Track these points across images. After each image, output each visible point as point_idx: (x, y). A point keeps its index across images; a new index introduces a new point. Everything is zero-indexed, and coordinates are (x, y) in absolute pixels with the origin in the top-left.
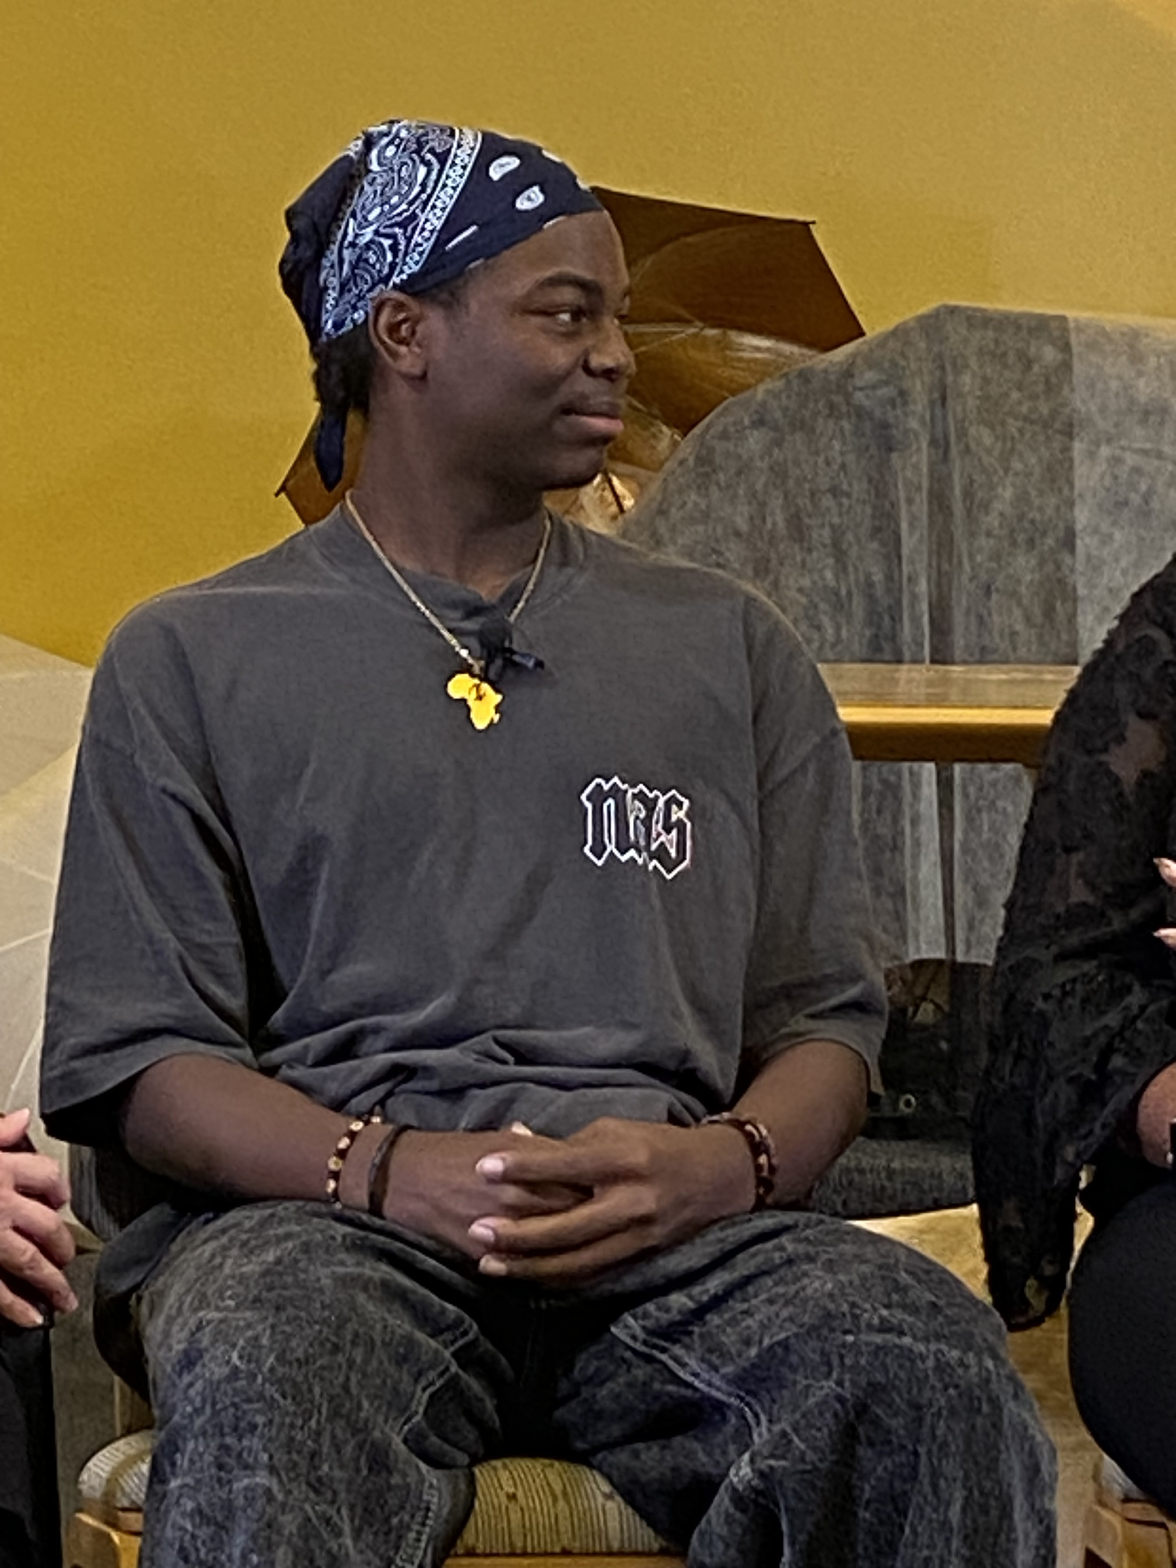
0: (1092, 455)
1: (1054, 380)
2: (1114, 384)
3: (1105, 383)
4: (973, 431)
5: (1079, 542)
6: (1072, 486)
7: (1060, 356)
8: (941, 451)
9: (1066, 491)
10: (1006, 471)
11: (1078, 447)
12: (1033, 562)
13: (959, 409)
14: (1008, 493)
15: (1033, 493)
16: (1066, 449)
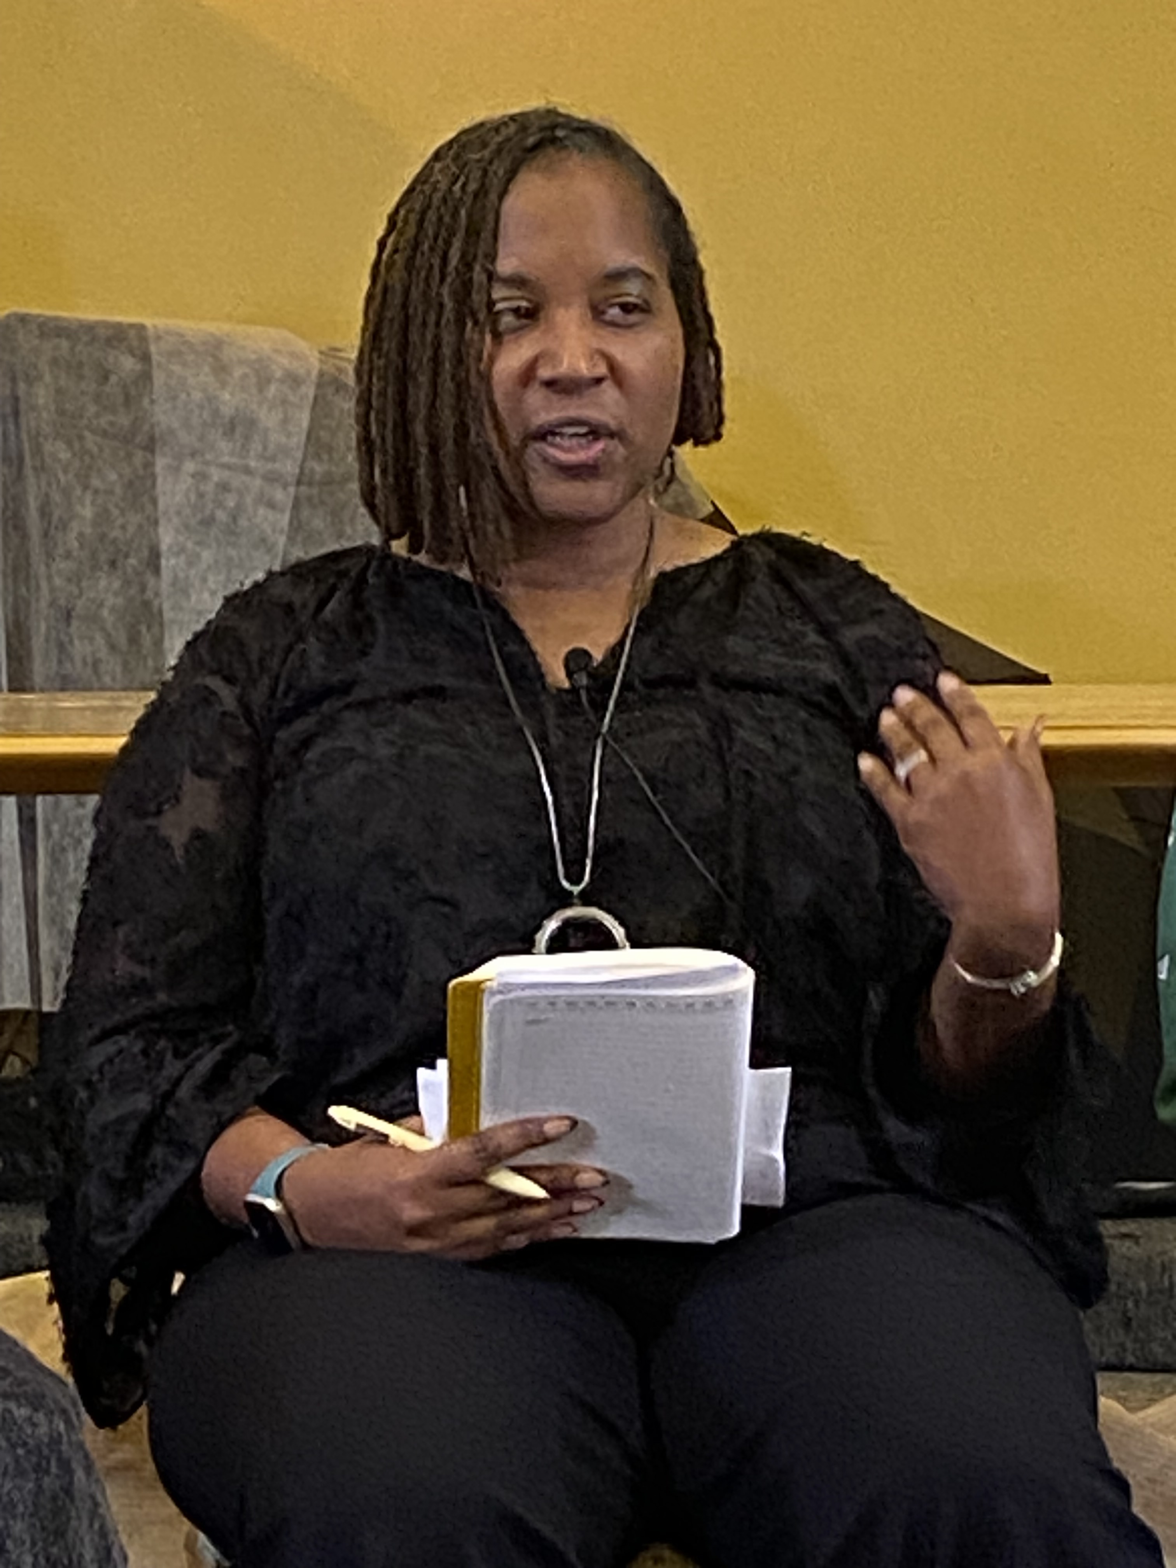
0: (176, 470)
1: (133, 392)
2: (197, 395)
3: (189, 395)
4: (48, 447)
5: (163, 562)
6: (154, 502)
7: (138, 367)
8: (14, 469)
9: (149, 507)
10: (86, 487)
11: (161, 463)
12: (116, 584)
13: (33, 424)
14: (88, 512)
15: (116, 512)
16: (149, 465)
